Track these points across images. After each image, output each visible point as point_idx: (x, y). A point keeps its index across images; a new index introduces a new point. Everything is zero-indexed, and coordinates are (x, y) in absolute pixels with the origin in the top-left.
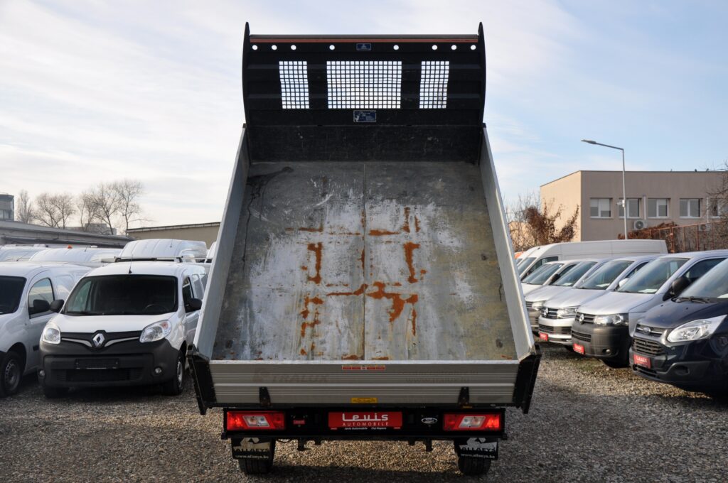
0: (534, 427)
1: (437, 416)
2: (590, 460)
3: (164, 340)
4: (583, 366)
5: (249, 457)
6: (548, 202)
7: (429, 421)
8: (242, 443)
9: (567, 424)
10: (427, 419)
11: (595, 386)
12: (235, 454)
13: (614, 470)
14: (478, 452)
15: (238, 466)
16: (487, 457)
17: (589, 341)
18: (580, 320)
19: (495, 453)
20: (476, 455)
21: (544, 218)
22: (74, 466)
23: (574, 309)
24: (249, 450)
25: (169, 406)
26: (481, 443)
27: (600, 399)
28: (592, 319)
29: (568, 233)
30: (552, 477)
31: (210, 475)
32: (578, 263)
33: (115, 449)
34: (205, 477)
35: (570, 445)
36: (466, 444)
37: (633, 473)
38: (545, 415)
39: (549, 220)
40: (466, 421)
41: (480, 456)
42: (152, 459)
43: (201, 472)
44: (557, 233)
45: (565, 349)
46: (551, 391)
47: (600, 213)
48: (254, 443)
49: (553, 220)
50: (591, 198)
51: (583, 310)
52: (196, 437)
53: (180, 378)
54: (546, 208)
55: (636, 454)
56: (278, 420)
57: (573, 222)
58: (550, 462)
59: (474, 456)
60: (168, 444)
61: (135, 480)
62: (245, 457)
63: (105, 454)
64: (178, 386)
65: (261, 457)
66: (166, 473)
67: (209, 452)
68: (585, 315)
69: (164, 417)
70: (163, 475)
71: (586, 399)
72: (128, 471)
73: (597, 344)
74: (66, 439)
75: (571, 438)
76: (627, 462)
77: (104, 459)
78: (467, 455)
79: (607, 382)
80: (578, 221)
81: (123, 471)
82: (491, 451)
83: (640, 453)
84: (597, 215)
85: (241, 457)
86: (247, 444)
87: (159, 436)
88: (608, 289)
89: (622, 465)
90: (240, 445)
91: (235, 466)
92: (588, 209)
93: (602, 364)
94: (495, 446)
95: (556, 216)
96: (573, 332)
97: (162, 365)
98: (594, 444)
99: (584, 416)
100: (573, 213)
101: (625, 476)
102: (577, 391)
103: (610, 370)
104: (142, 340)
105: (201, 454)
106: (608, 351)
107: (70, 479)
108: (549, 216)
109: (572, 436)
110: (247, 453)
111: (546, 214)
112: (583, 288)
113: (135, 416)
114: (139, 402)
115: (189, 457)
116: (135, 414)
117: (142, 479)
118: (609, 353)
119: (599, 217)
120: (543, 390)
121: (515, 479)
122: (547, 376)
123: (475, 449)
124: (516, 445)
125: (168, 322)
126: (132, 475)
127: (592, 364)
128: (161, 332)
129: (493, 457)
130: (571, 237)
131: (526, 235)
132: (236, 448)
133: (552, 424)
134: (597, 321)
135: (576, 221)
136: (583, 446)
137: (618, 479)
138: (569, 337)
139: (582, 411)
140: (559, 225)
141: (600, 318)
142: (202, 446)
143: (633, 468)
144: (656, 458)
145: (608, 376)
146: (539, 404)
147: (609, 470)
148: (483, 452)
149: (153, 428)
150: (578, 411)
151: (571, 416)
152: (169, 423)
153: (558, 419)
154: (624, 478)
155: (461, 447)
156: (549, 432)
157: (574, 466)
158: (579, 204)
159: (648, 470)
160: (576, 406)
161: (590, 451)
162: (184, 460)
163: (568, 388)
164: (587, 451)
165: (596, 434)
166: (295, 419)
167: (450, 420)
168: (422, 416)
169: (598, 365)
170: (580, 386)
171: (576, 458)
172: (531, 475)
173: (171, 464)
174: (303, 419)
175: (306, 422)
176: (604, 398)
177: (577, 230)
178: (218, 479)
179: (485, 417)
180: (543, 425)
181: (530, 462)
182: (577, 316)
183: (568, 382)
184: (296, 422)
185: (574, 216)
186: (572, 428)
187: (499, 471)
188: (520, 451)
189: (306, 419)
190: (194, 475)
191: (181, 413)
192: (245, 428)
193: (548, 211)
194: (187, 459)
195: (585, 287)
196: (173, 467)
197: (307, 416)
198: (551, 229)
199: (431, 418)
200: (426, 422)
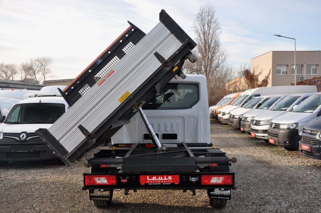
0: (249, 182)
1: (198, 177)
2: (279, 200)
4: (273, 150)
5: (98, 199)
6: (255, 67)
7: (193, 179)
8: (95, 192)
9: (266, 181)
10: (192, 178)
11: (280, 160)
12: (91, 197)
13: (293, 206)
15: (93, 203)
16: (225, 198)
17: (277, 137)
18: (273, 126)
19: (229, 196)
20: (219, 197)
21: (253, 75)
22: (6, 203)
23: (269, 121)
24: (98, 195)
25: (60, 171)
26: (222, 191)
27: (283, 167)
28: (279, 126)
29: (265, 83)
30: (260, 210)
31: (78, 208)
32: (271, 97)
33: (29, 194)
34: (75, 209)
35: (268, 192)
36: (214, 191)
37: (303, 208)
38: (255, 176)
39: (256, 76)
40: (214, 179)
41: (221, 198)
42: (48, 199)
43: (73, 206)
44: (259, 83)
45: (264, 141)
46: (257, 163)
47: (281, 73)
48: (101, 192)
49: (257, 76)
50: (277, 65)
51: (274, 121)
52: (73, 187)
54: (254, 70)
55: (304, 197)
56: (113, 179)
57: (268, 77)
58: (258, 201)
59: (218, 198)
60: (57, 191)
61: (38, 211)
62: (96, 199)
63: (24, 196)
65: (105, 199)
66: (55, 207)
67: (79, 195)
68: (275, 124)
69: (57, 176)
70: (53, 208)
71: (276, 167)
72: (35, 206)
73: (281, 139)
74: (4, 189)
76: (300, 201)
77: (23, 199)
78: (214, 197)
79: (287, 158)
80: (271, 77)
81: (32, 206)
82: (227, 195)
83: (306, 197)
85: (94, 199)
86: (97, 192)
87: (53, 187)
88: (287, 110)
89: (297, 203)
90: (94, 193)
92: (275, 71)
93: (283, 149)
94: (229, 193)
95: (259, 74)
96: (269, 132)
98: (281, 192)
99: (276, 176)
100: (268, 72)
101: (299, 209)
102: (271, 163)
103: (288, 152)
105: (74, 196)
106: (287, 142)
107: (3, 211)
108: (255, 74)
109: (269, 187)
110: (97, 197)
111: (254, 73)
112: (274, 110)
113: (42, 176)
114: (45, 168)
115: (68, 198)
116: (42, 175)
117: (41, 210)
118: (287, 143)
119: (281, 74)
120: (253, 162)
121: (239, 210)
122: (255, 155)
123: (219, 194)
124: (240, 192)
126: (37, 208)
127: (278, 149)
129: (228, 198)
130: (267, 85)
131: (244, 84)
132: (91, 194)
133: (258, 180)
134: (282, 127)
135: (269, 77)
136: (275, 193)
137: (295, 211)
138: (267, 135)
139: (274, 174)
140: (261, 79)
141: (283, 125)
142: (76, 192)
143: (303, 205)
144: (315, 199)
145: (287, 155)
146: (251, 169)
147: (290, 206)
148: (223, 196)
149: (50, 182)
150: (272, 174)
151: (268, 176)
152: (59, 180)
153: (262, 177)
154: (299, 210)
155: (211, 193)
156: (257, 185)
157: (271, 203)
158: (271, 68)
159: (311, 206)
160: (271, 171)
161: (279, 195)
162: (65, 200)
163: (266, 161)
164: (278, 195)
165: (282, 186)
166: (122, 179)
167: (205, 179)
168: (190, 177)
169: (281, 150)
170: (273, 160)
171: (272, 199)
172: (248, 208)
173: (58, 202)
174: (126, 179)
175: (128, 181)
176: (285, 167)
177: (270, 81)
178: (82, 210)
179: (224, 178)
180: (254, 181)
181: (247, 201)
182: (271, 124)
183: (266, 158)
184: (122, 181)
185: (268, 74)
186: (269, 183)
187: (231, 206)
188: (242, 195)
189: (128, 179)
190: (70, 208)
191: (66, 174)
192: (95, 184)
193: (255, 72)
194: (67, 199)
195: (275, 109)
196: (59, 204)
197: (128, 177)
198: (257, 81)
199: (195, 178)
200: (192, 180)
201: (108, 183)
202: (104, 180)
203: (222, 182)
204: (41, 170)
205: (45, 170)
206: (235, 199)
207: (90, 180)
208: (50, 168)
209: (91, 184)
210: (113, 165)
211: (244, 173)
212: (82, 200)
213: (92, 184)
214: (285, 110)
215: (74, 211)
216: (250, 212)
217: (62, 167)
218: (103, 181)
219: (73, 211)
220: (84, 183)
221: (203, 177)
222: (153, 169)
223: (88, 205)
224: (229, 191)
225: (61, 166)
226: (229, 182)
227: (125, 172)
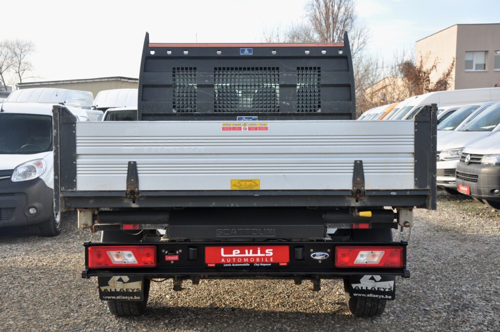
0: (424, 266)
1: (329, 250)
2: (493, 303)
3: (38, 179)
4: (466, 208)
5: (118, 298)
6: (424, 55)
7: (319, 256)
8: (110, 282)
9: (460, 264)
10: (317, 253)
11: (483, 226)
12: (103, 295)
14: (373, 291)
15: (108, 309)
16: (383, 297)
17: (476, 181)
18: (466, 161)
19: (392, 293)
20: (371, 295)
21: (420, 71)
23: (458, 151)
24: (118, 290)
25: (44, 247)
26: (376, 281)
27: (491, 239)
28: (480, 159)
29: (442, 85)
30: (455, 320)
31: (76, 319)
32: (458, 108)
34: (70, 321)
35: (467, 285)
36: (360, 283)
38: (435, 255)
39: (425, 73)
40: (362, 256)
41: (374, 296)
42: (14, 302)
43: (67, 316)
44: (431, 86)
45: (445, 192)
46: (437, 231)
47: (474, 67)
48: (124, 283)
49: (427, 74)
50: (466, 52)
51: (469, 150)
52: (67, 278)
53: (58, 219)
54: (421, 62)
56: (148, 255)
57: (448, 74)
58: (449, 304)
59: (368, 295)
60: (35, 286)
62: (114, 297)
64: (55, 228)
65: (132, 298)
66: (26, 317)
67: (79, 293)
68: (471, 155)
69: (36, 258)
70: (23, 320)
71: (475, 239)
73: (484, 186)
75: (467, 279)
78: (360, 295)
79: (495, 223)
80: (453, 73)
82: (387, 290)
84: (472, 68)
85: (109, 298)
86: (116, 284)
87: (26, 278)
88: (493, 131)
90: (108, 285)
91: (106, 307)
92: (462, 62)
93: (486, 205)
94: (392, 286)
95: (431, 70)
96: (458, 173)
97: (36, 205)
98: (494, 285)
99: (478, 256)
100: (449, 65)
102: (464, 231)
103: (496, 211)
104: (14, 179)
105: (69, 296)
106: (496, 191)
108: (424, 69)
109: (468, 276)
110: (116, 293)
111: (421, 66)
112: (467, 131)
113: (5, 257)
114: (13, 243)
115: (56, 299)
116: (5, 255)
118: (497, 193)
119: (474, 70)
120: (428, 230)
121: (412, 321)
122: (430, 217)
123: (369, 288)
124: (408, 285)
125: (43, 161)
127: (475, 206)
128: (35, 171)
129: (390, 297)
130: (445, 89)
131: (402, 89)
132: (103, 289)
133: (444, 263)
134: (485, 161)
135: (451, 73)
136: (482, 287)
138: (454, 179)
139: (474, 251)
140: (434, 78)
141: (487, 158)
142: (73, 287)
145: (494, 217)
146: (426, 243)
148: (378, 292)
149: (21, 269)
150: (470, 251)
151: (462, 256)
152: (40, 264)
153: (449, 258)
155: (354, 286)
156: (442, 272)
157: (477, 308)
158: (455, 57)
160: (466, 245)
161: (491, 292)
162: (51, 303)
163: (454, 228)
164: (488, 292)
165: (494, 274)
166: (167, 254)
167: (344, 255)
168: (312, 250)
169: (482, 207)
170: (467, 227)
171: (477, 300)
172: (430, 317)
173: (34, 307)
174: (176, 254)
175: (179, 258)
176: (495, 238)
177: (451, 82)
178: (84, 323)
179: (384, 252)
180: (434, 265)
181: (427, 303)
182: (462, 157)
183: (453, 222)
184: (168, 258)
185: (450, 69)
186: (466, 268)
187: (394, 313)
188: (414, 291)
189: (179, 255)
190: (58, 319)
191: (55, 254)
192: (110, 265)
193: (423, 65)
194: (53, 301)
195: (469, 129)
196: (36, 311)
197: (180, 251)
198: (426, 81)
199: (322, 253)
200: (316, 258)
201: (136, 262)
202: (130, 256)
203: (382, 261)
204: (5, 247)
205: (14, 245)
206: (400, 300)
207: (99, 256)
208: (24, 241)
209: (100, 264)
210: (148, 225)
211: (413, 249)
212: (85, 303)
213: (103, 265)
214: (491, 130)
215: (68, 324)
216: (434, 324)
217: (47, 240)
218: (127, 257)
219: (66, 325)
220: (87, 263)
221: (340, 252)
222: (234, 234)
223: (98, 313)
224: (391, 283)
225: (47, 238)
226: (395, 261)
227: (175, 239)
